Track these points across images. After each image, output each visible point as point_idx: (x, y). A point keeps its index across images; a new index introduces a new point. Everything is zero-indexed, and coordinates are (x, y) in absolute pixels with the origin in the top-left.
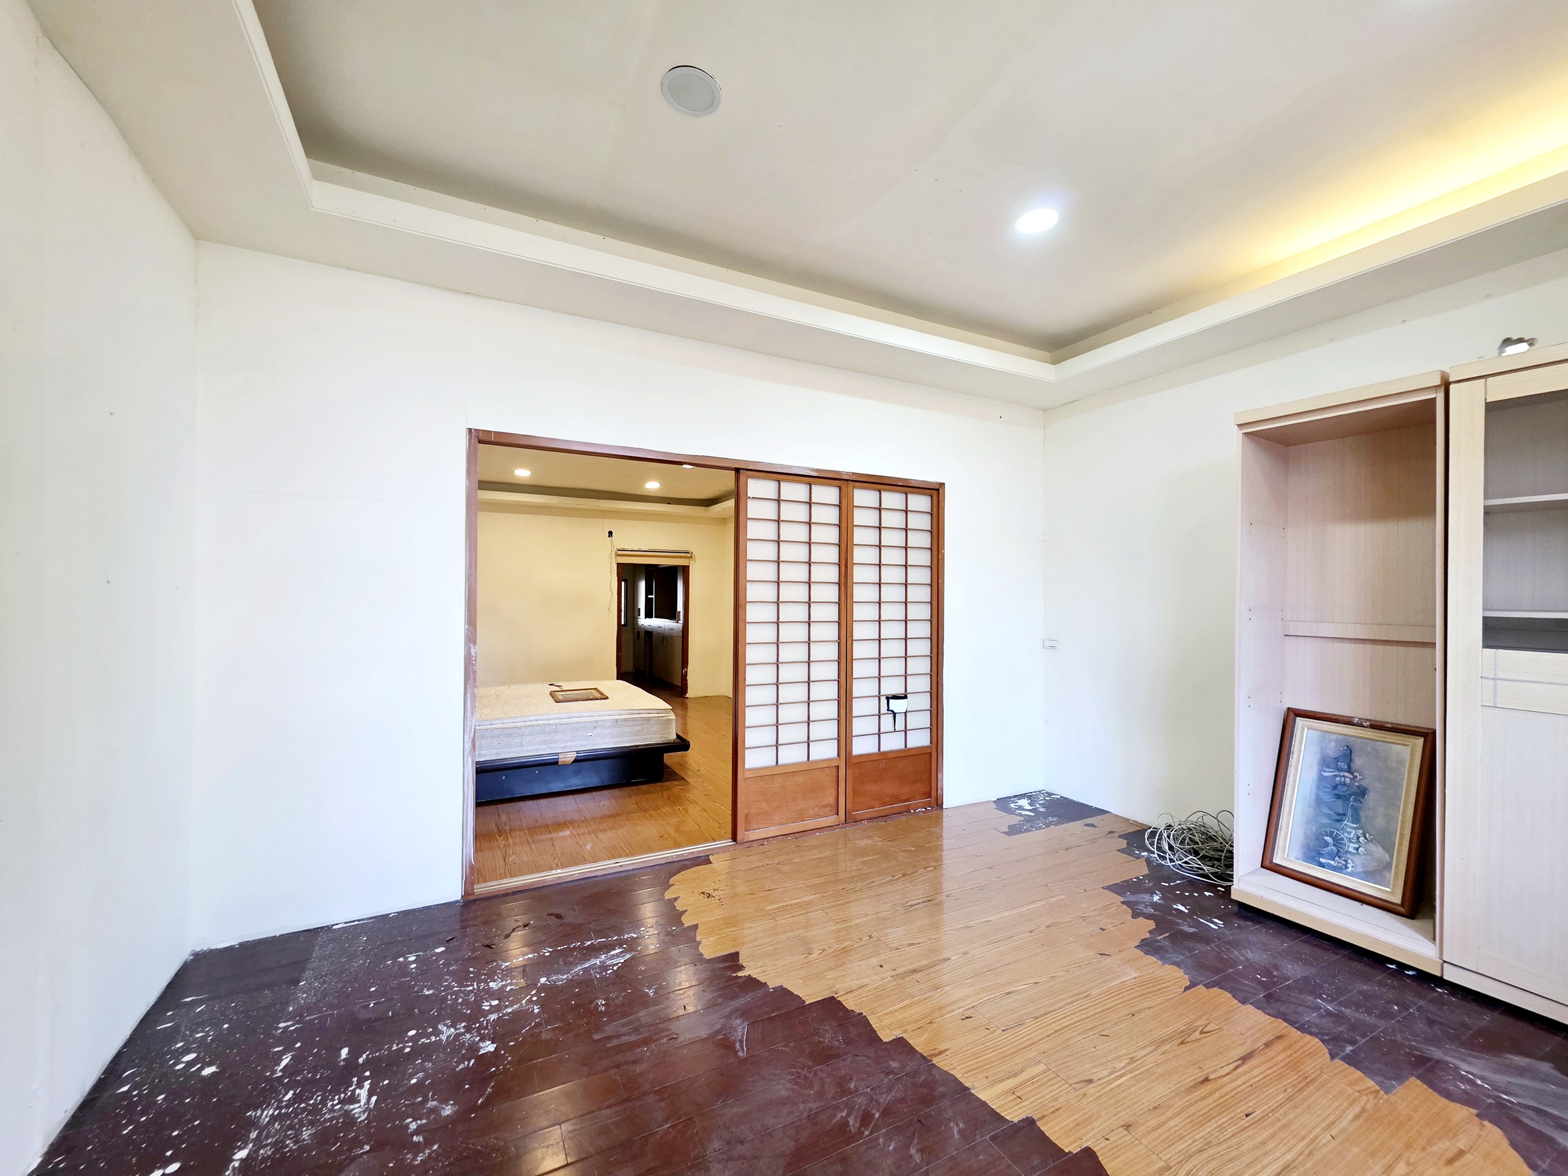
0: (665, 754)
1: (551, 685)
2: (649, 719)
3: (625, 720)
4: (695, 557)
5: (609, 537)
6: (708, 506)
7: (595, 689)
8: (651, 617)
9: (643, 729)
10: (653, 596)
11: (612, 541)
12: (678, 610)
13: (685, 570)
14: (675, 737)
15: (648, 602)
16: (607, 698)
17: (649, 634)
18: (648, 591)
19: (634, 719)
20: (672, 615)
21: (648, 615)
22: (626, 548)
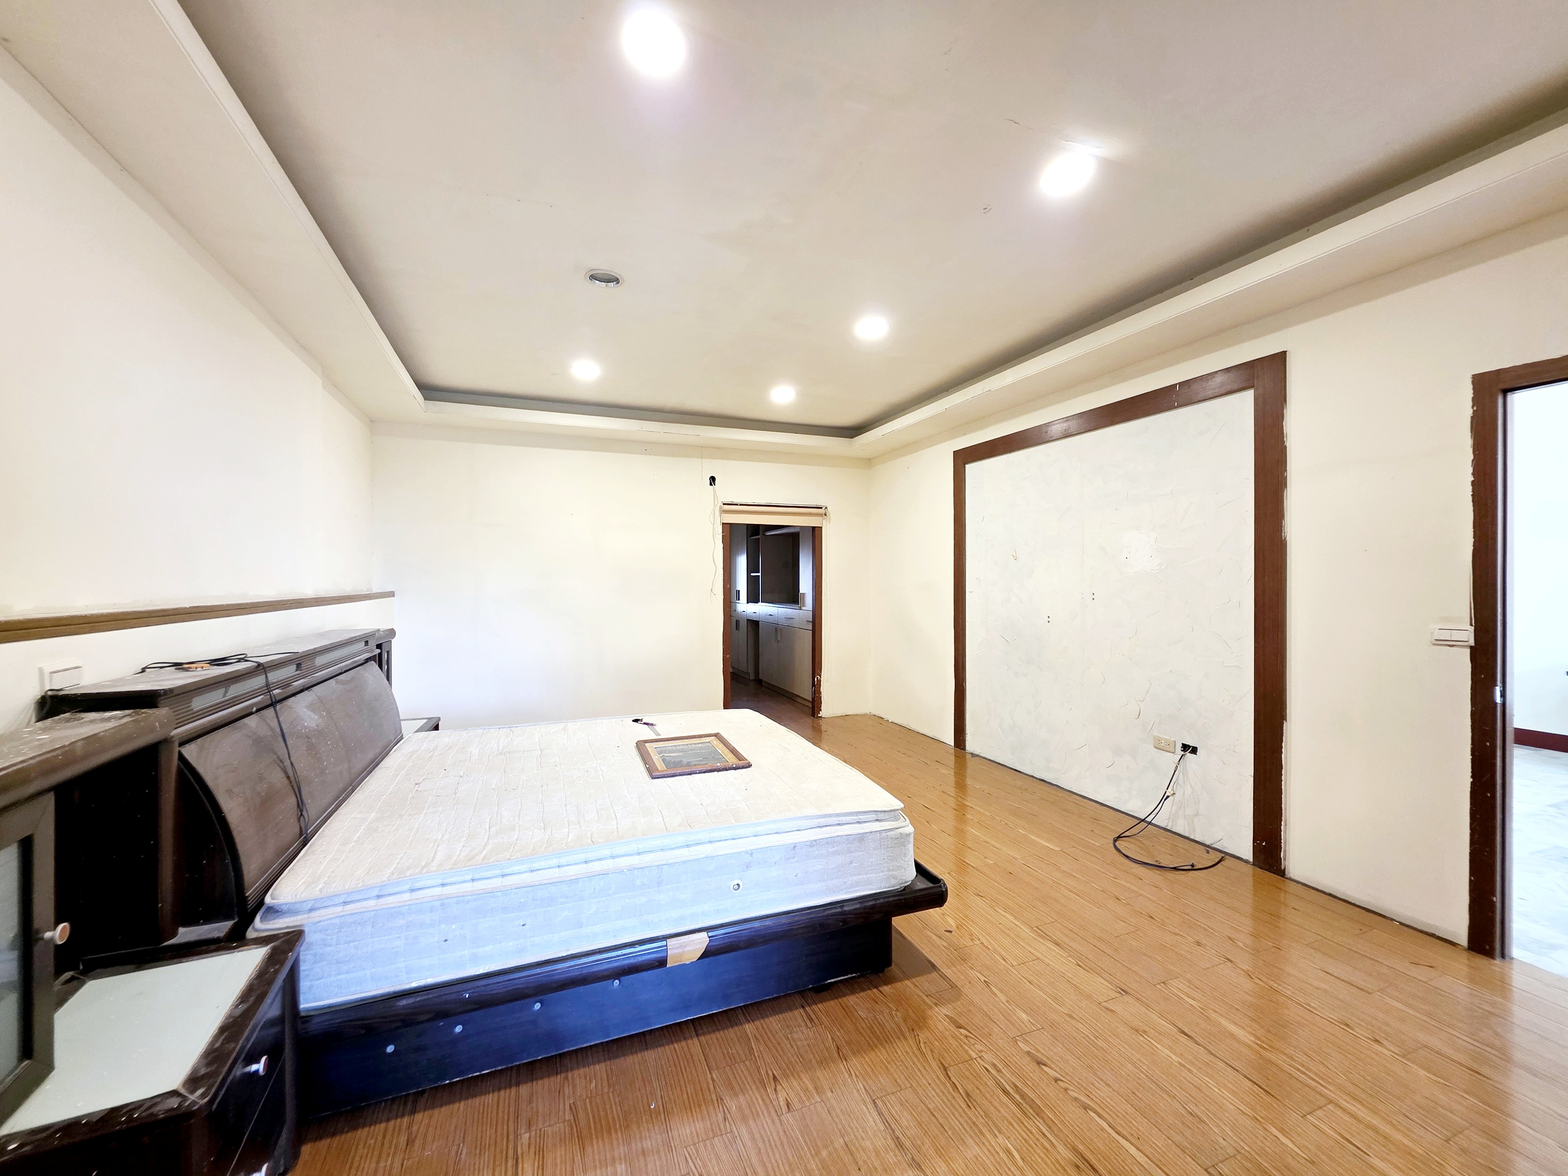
0: (893, 918)
1: (636, 721)
2: (862, 838)
3: (813, 844)
4: (829, 514)
5: (711, 484)
6: (852, 438)
7: (717, 735)
8: (757, 601)
9: (851, 863)
10: (760, 574)
11: (714, 491)
12: (802, 590)
13: (815, 533)
14: (912, 873)
15: (752, 582)
16: (749, 766)
17: (754, 624)
18: (752, 567)
19: (830, 841)
20: (793, 597)
21: (753, 598)
22: (735, 501)
